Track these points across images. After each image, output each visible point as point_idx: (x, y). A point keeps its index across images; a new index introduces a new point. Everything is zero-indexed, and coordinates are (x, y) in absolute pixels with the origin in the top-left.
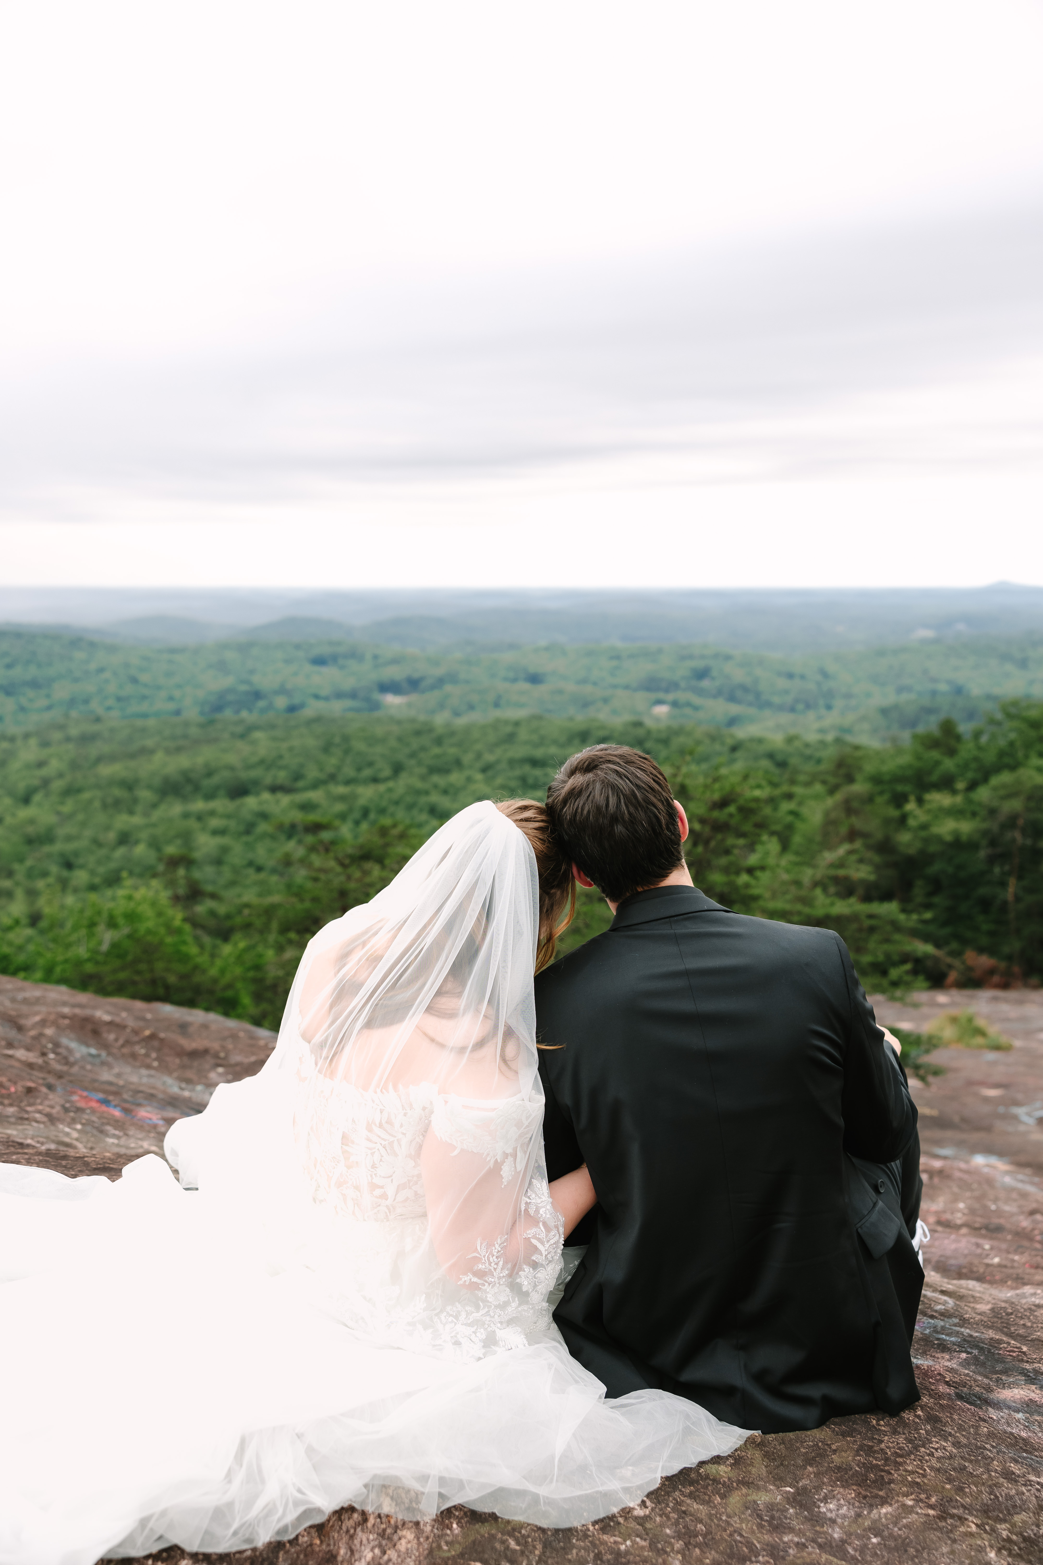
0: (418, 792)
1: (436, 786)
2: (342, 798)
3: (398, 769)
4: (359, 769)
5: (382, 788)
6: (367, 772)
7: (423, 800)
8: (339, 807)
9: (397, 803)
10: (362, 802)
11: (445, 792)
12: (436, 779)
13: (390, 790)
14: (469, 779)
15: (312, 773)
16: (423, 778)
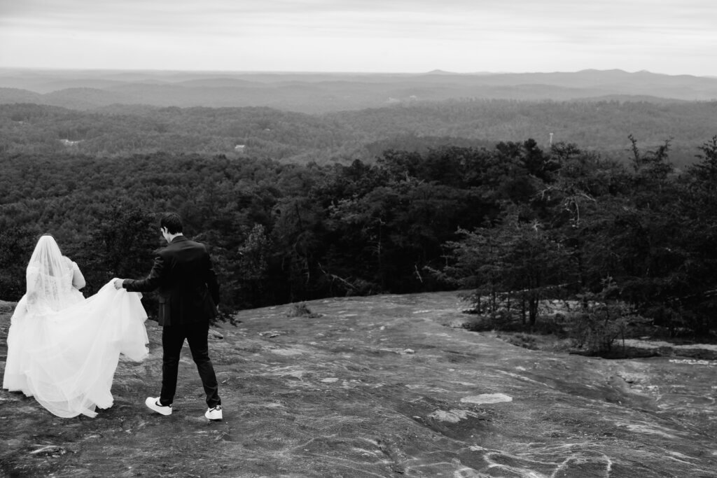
0: (85, 202)
1: (97, 198)
2: (35, 206)
3: (71, 187)
4: (46, 189)
5: (61, 199)
6: (52, 189)
7: (89, 205)
8: (32, 212)
9: (72, 209)
10: (48, 208)
11: (103, 201)
12: (96, 193)
13: (67, 200)
14: (117, 192)
15: (14, 191)
16: (88, 193)
